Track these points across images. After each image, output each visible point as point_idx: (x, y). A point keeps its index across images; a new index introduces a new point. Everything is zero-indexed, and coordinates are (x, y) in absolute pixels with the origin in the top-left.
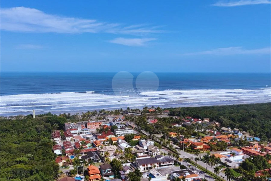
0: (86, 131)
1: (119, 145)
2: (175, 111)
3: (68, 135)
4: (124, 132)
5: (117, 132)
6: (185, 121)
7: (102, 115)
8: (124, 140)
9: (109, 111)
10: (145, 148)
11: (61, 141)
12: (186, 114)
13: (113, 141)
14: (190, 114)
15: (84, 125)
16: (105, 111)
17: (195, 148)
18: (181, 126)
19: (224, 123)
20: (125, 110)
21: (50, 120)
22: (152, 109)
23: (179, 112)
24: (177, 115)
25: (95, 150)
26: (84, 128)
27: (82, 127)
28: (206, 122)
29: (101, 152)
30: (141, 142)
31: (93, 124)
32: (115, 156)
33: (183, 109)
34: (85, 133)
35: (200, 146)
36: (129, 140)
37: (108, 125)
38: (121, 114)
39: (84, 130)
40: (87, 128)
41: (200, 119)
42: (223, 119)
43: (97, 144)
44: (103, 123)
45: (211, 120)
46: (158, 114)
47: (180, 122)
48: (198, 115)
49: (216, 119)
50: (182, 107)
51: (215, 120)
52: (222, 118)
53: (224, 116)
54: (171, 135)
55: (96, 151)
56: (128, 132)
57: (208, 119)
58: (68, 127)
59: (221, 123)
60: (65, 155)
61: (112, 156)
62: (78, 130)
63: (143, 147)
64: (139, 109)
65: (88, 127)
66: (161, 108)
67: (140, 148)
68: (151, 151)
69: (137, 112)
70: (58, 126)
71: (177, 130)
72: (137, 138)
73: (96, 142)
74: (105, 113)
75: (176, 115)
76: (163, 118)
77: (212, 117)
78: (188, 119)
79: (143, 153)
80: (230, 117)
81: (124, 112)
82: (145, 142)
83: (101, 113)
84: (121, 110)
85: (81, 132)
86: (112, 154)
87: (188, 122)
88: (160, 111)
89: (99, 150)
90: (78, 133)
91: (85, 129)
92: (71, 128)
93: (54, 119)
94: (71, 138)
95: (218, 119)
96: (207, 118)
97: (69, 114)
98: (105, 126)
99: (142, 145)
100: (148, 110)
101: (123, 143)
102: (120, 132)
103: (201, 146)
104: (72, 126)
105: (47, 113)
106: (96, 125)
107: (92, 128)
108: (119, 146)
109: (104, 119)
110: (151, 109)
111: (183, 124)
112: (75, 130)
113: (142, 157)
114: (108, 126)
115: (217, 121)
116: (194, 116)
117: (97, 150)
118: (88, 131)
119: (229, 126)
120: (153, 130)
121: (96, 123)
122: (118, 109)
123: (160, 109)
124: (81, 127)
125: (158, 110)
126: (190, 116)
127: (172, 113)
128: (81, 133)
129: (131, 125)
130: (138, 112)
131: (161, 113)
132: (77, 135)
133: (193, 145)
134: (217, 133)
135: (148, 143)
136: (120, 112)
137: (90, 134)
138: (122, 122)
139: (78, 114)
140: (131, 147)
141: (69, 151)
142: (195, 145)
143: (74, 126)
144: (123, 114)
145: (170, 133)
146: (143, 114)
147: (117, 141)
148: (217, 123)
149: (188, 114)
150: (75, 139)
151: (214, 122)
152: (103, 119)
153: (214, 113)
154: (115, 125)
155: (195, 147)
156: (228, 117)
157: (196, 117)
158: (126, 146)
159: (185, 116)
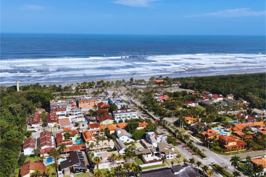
0: (77, 112)
1: (117, 139)
2: (188, 83)
3: (50, 119)
4: (125, 115)
5: (116, 115)
6: (202, 98)
7: (100, 87)
8: (124, 129)
9: (109, 82)
10: (155, 145)
11: (41, 127)
12: (201, 87)
13: (110, 131)
14: (207, 87)
15: (75, 104)
16: (104, 82)
17: (225, 146)
18: (197, 104)
19: (254, 101)
20: (128, 82)
21: (32, 96)
22: (160, 79)
23: (193, 83)
24: (191, 88)
25: (83, 147)
26: (74, 107)
27: (73, 106)
28: (229, 99)
29: (91, 151)
30: (149, 136)
31: (86, 102)
32: (110, 161)
33: (197, 79)
34: (76, 115)
35: (232, 143)
36: (132, 129)
37: (106, 102)
38: (123, 85)
39: (74, 111)
40: (78, 107)
41: (221, 95)
42: (253, 96)
43: (86, 138)
44: (100, 99)
45: (236, 98)
46: (167, 86)
47: (196, 99)
48: (219, 89)
49: (243, 96)
50: (195, 77)
51: (241, 97)
52: (250, 94)
53: (252, 92)
54: (188, 121)
55: (84, 149)
56: (130, 114)
57: (232, 96)
58: (54, 106)
59: (249, 102)
60: (40, 156)
61: (106, 162)
62: (66, 110)
63: (152, 144)
64: (145, 80)
65: (80, 106)
66: (170, 78)
67: (147, 145)
68: (163, 153)
69: (142, 83)
70: (42, 105)
71: (194, 113)
72: (143, 127)
73: (86, 133)
74: (104, 85)
75: (189, 88)
76: (174, 93)
77: (237, 93)
78: (205, 94)
79: (152, 154)
80: (260, 94)
81: (126, 83)
82: (154, 136)
83: (99, 84)
84: (123, 80)
85: (70, 113)
86: (107, 158)
87: (206, 99)
88: (169, 81)
89: (88, 148)
90: (66, 115)
91: (76, 109)
92: (57, 107)
93: (37, 95)
94: (54, 123)
95: (245, 96)
96: (231, 94)
97: (60, 86)
98: (102, 103)
99: (150, 141)
100: (155, 81)
101: (124, 136)
102: (120, 115)
103: (234, 143)
104: (58, 105)
105: (35, 84)
106: (90, 103)
107: (85, 107)
108: (117, 142)
109: (103, 93)
110: (158, 79)
111: (200, 101)
112: (62, 110)
113: (151, 162)
114: (106, 104)
115: (245, 99)
116: (213, 90)
117: (85, 147)
118: (80, 112)
119: (261, 106)
120: (163, 112)
121: (90, 101)
122: (119, 80)
123: (169, 80)
124: (71, 106)
125: (168, 81)
126: (207, 90)
127: (184, 86)
128: (70, 115)
129: (135, 103)
130: (144, 83)
131: (171, 84)
132: (64, 117)
133: (221, 140)
134: (248, 117)
135: (158, 138)
136: (122, 83)
137: (82, 117)
138: (124, 98)
139: (72, 84)
140: (134, 141)
141: (45, 149)
142: (225, 141)
143: (61, 105)
144: (125, 86)
145: (187, 118)
146: (149, 86)
147: (115, 131)
148: (245, 102)
149: (205, 87)
150: (60, 126)
151: (241, 101)
152: (101, 93)
153: (238, 87)
154: (114, 104)
155: (225, 144)
156: (259, 94)
157: (216, 92)
158: (128, 140)
159: (201, 90)
